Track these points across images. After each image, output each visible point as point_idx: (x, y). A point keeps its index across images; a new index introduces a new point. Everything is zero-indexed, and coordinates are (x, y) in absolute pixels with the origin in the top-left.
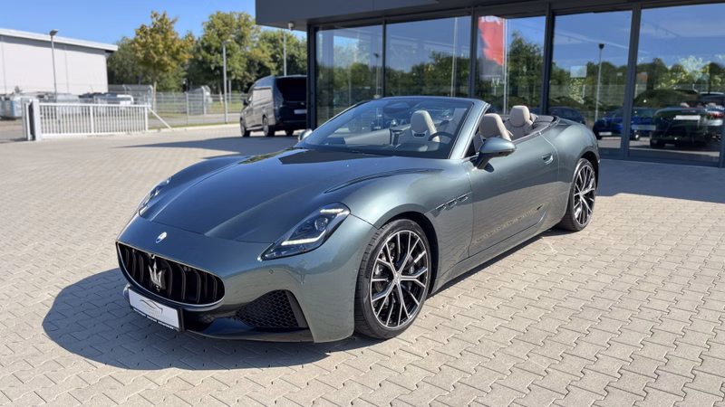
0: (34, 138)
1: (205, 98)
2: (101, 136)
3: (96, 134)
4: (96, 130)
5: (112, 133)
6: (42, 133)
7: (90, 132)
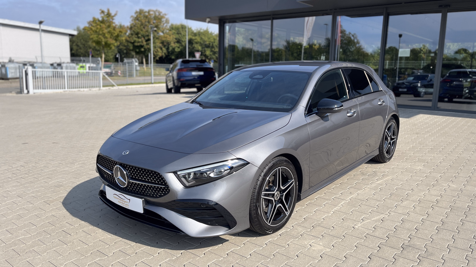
0: (28, 92)
1: (134, 67)
2: (72, 91)
3: (69, 90)
4: (69, 87)
5: (79, 89)
6: (34, 89)
7: (65, 88)
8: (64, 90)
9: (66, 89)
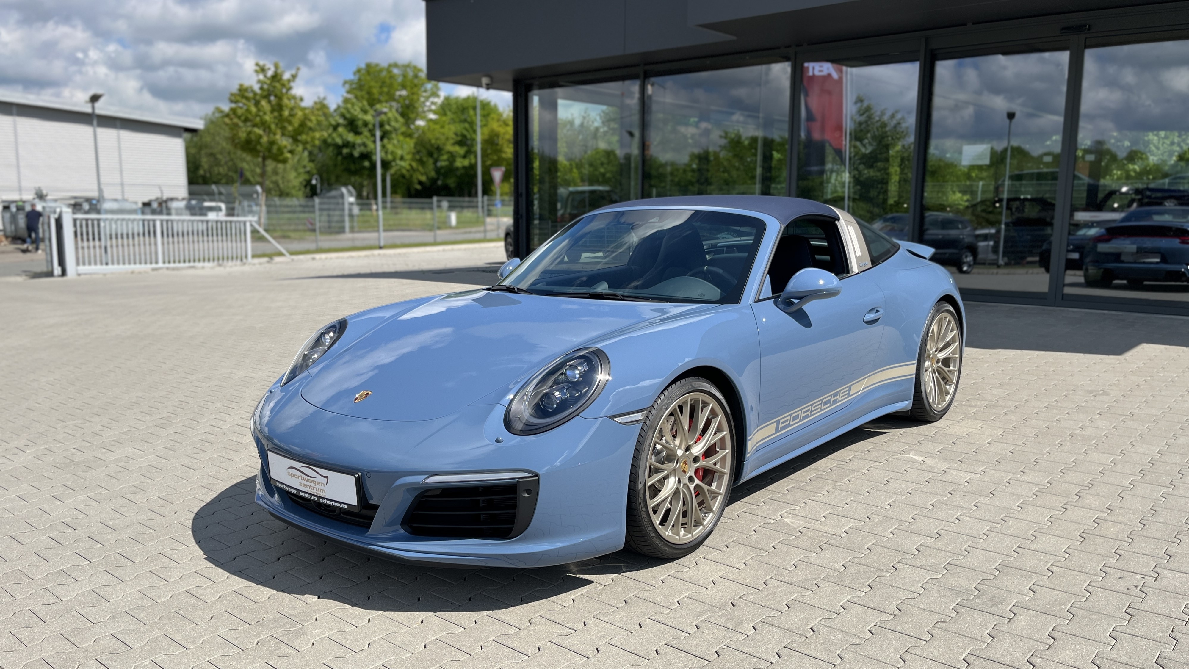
2: (175, 269)
3: (167, 265)
4: (167, 260)
5: (192, 264)
6: (78, 264)
7: (157, 262)
8: (154, 266)
9: (160, 265)
